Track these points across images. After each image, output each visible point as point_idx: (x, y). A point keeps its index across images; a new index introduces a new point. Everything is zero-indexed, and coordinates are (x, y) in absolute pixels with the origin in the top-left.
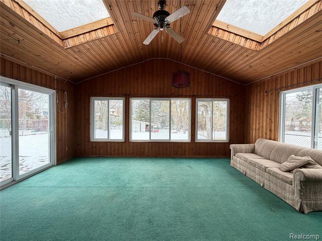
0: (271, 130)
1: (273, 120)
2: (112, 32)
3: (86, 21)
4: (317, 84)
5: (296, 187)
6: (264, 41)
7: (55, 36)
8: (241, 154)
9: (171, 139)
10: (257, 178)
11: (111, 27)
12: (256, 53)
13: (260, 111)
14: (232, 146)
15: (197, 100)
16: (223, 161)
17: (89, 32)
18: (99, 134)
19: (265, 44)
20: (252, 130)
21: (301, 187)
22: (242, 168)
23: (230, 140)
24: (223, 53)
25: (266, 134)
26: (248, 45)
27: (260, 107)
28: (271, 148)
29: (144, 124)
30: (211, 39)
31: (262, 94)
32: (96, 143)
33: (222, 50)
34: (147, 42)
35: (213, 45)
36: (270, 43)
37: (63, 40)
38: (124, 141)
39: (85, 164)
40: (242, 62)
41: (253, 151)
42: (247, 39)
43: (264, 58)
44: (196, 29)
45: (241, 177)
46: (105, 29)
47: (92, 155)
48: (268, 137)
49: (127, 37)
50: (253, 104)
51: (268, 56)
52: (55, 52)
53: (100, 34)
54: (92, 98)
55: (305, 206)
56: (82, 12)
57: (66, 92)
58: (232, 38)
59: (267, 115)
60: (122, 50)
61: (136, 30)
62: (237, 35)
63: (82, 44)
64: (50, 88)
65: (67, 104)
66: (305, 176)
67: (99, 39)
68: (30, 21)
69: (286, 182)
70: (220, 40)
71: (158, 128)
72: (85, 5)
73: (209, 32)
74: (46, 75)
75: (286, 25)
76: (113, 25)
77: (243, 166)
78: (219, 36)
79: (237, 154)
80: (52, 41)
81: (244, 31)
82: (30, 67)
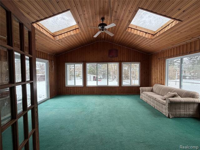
0: (161, 79)
1: (162, 74)
2: (78, 32)
3: (65, 27)
4: (181, 56)
5: (167, 106)
6: (155, 34)
7: (51, 36)
8: (145, 92)
9: (109, 85)
10: (152, 104)
11: (77, 29)
12: (151, 40)
13: (156, 69)
14: (141, 88)
15: (122, 63)
16: (136, 96)
17: (67, 32)
18: (70, 83)
19: (155, 36)
20: (153, 79)
21: (169, 106)
22: (145, 99)
23: (141, 85)
24: (135, 39)
25: (159, 81)
26: (147, 36)
27: (156, 67)
28: (160, 89)
29: (92, 76)
30: (128, 33)
31: (157, 60)
32: (68, 87)
33: (134, 38)
34: (95, 36)
35: (129, 36)
36: (157, 36)
37: (54, 37)
38: (83, 86)
39: (64, 98)
40: (145, 44)
41: (152, 91)
42: (146, 33)
43: (156, 42)
44: (120, 29)
45: (144, 104)
46: (74, 30)
47: (67, 93)
48: (160, 83)
49: (85, 33)
50: (153, 65)
51: (157, 41)
52: (50, 43)
53: (72, 33)
54: (66, 64)
55: (170, 115)
56: (63, 23)
57: (53, 61)
58: (138, 33)
59: (159, 71)
60: (82, 39)
61: (90, 30)
62: (141, 31)
63: (63, 38)
64: (46, 59)
65: (54, 67)
66: (170, 101)
67: (72, 36)
68: (42, 31)
69: (163, 104)
70: (132, 34)
71: (100, 78)
72: (65, 20)
73: (127, 30)
74: (44, 53)
75: (164, 28)
76: (78, 28)
77: (146, 98)
78: (132, 32)
79: (143, 92)
80: (50, 38)
81: (145, 29)
82: (38, 50)
